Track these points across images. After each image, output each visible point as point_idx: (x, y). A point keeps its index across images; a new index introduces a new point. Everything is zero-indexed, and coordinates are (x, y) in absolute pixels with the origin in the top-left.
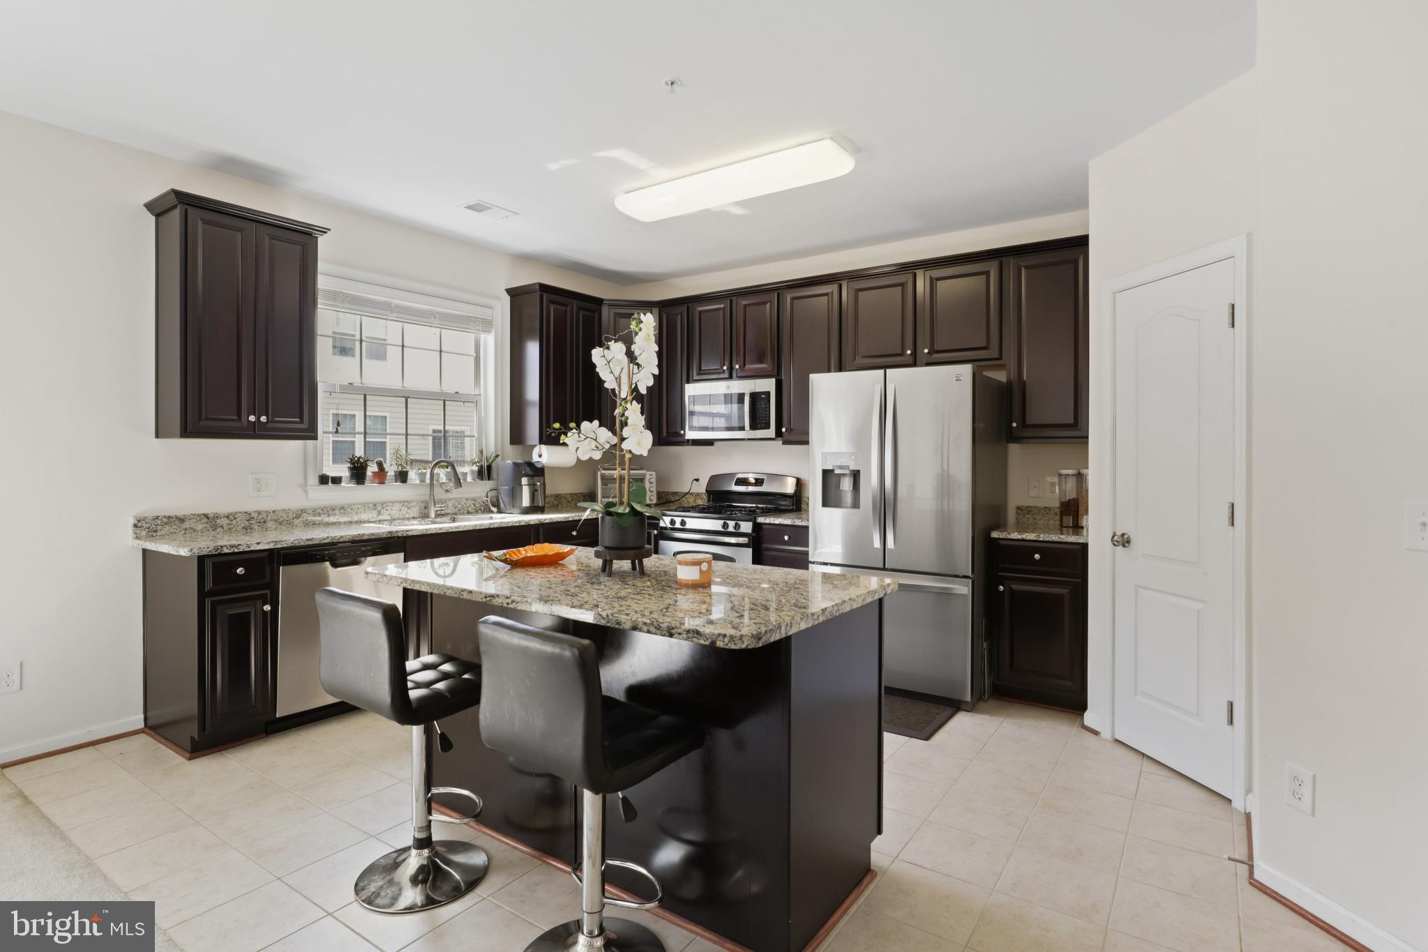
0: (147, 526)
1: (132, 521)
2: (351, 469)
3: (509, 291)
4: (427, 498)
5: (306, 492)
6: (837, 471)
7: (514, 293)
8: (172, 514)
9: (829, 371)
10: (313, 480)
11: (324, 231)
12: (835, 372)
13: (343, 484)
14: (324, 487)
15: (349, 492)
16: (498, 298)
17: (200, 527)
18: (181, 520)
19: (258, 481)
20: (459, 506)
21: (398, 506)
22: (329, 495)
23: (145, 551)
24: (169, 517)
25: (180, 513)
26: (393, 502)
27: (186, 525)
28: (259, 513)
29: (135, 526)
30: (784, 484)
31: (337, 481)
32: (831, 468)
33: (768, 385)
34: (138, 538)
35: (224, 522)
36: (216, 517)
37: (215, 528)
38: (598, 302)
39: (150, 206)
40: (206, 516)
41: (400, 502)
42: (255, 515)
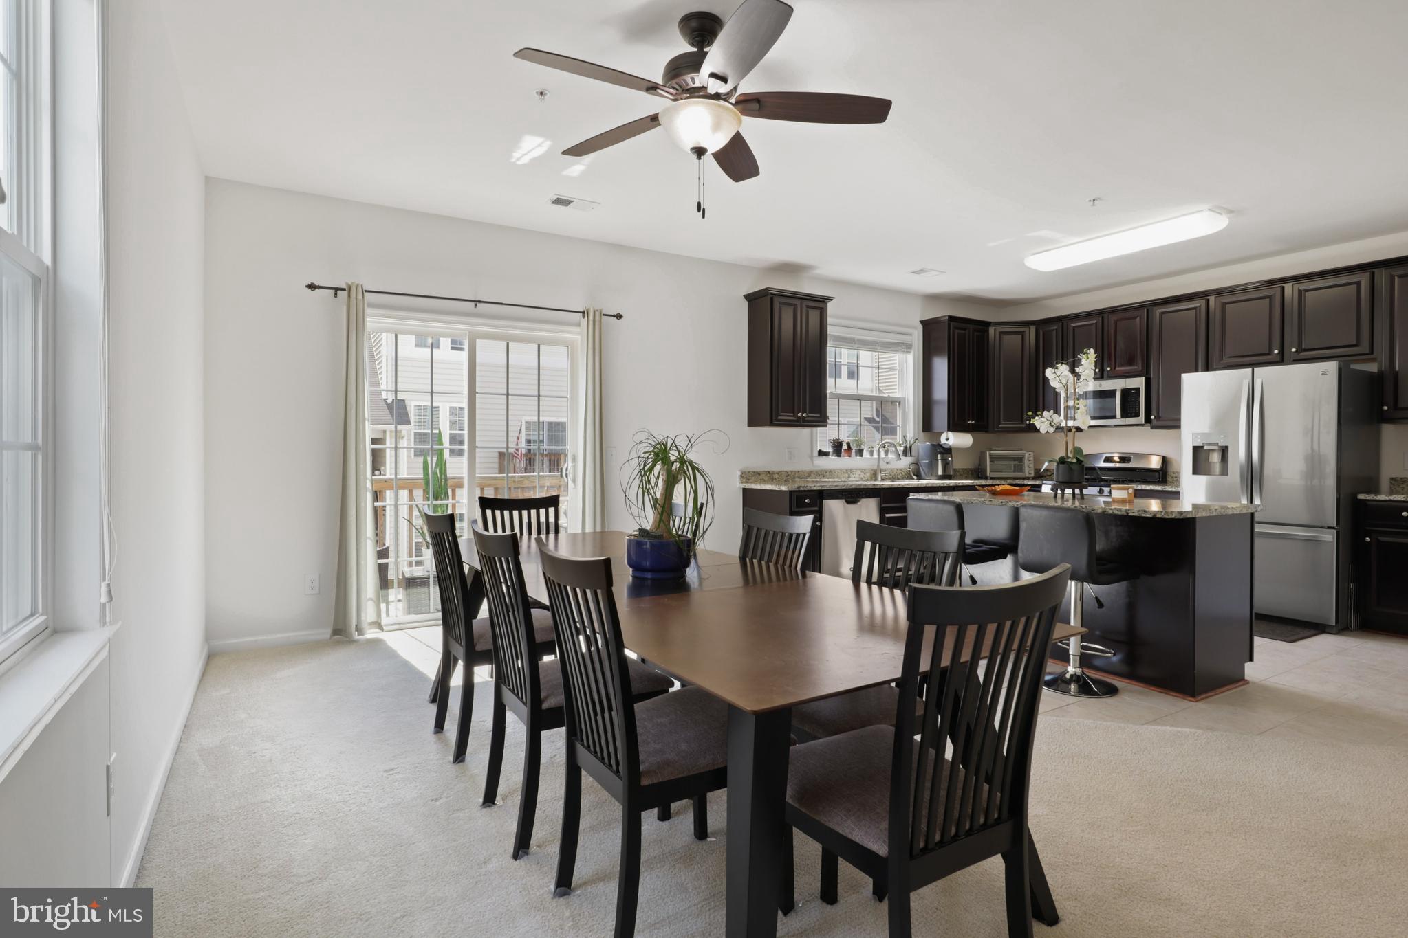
0: (746, 476)
1: (739, 473)
2: (833, 447)
3: (922, 322)
4: (875, 467)
5: (812, 460)
6: (1206, 447)
7: (925, 323)
8: (755, 470)
9: (1196, 371)
10: (816, 453)
11: (831, 299)
12: (1202, 371)
13: (830, 456)
14: (821, 458)
15: (832, 462)
16: (915, 328)
17: (766, 478)
18: (759, 474)
19: (790, 453)
20: (893, 474)
21: (859, 472)
22: (823, 463)
23: (745, 490)
24: (754, 472)
25: (758, 470)
26: (856, 469)
27: (761, 477)
28: (792, 472)
29: (741, 476)
30: (1150, 462)
31: (826, 454)
32: (1201, 445)
33: (1139, 383)
34: (742, 483)
35: (776, 476)
36: (773, 473)
37: (773, 479)
38: (986, 324)
39: (746, 297)
40: (769, 472)
41: (860, 469)
42: (790, 473)
